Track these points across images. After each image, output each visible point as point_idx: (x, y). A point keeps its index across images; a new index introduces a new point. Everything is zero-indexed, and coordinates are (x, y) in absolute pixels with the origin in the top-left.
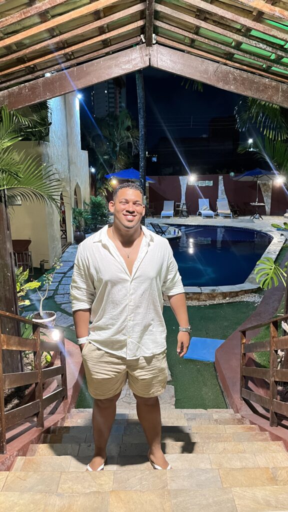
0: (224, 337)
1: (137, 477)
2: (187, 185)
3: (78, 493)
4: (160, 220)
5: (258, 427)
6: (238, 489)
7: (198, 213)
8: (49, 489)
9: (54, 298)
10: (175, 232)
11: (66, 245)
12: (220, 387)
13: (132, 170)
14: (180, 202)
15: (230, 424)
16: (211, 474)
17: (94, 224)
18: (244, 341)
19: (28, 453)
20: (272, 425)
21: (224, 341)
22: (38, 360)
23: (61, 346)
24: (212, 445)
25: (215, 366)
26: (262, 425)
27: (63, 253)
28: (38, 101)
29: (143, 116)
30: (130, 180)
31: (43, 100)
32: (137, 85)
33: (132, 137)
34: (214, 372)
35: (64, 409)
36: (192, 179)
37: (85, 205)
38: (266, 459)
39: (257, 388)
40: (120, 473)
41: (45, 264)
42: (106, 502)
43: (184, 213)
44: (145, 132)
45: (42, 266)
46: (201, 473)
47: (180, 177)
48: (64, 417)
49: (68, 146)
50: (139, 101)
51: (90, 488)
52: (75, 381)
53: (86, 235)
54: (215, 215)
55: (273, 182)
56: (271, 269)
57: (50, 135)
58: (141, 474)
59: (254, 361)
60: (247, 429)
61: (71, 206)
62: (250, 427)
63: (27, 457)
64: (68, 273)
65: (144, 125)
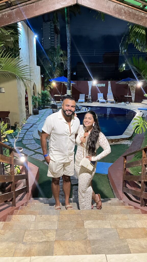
0: (112, 162)
1: (69, 233)
2: (92, 85)
3: (35, 242)
4: (78, 104)
5: (134, 207)
6: (130, 239)
7: (97, 101)
8: (18, 240)
9: (22, 142)
10: (85, 109)
11: (28, 115)
12: (111, 187)
13: (63, 77)
14: (88, 95)
15: (118, 205)
16: (112, 231)
17: (43, 105)
18: (125, 162)
19: (6, 220)
20: (141, 206)
21: (113, 164)
22: (12, 169)
23: (25, 165)
24: (110, 216)
25: (108, 176)
26: (136, 206)
27: (27, 119)
28: (13, 23)
29: (70, 47)
30: (62, 82)
31: (16, 22)
32: (67, 30)
33: (64, 60)
34: (107, 180)
35: (27, 198)
36: (94, 83)
37: (39, 95)
38: (142, 223)
39: (131, 187)
40: (59, 231)
41: (17, 124)
42: (52, 247)
43: (90, 101)
44: (70, 56)
45: (16, 125)
46: (106, 231)
47: (88, 82)
48: (27, 202)
49: (30, 62)
50: (67, 39)
51: (42, 239)
52: (33, 183)
53: (39, 111)
54: (106, 102)
55: (136, 85)
56: (141, 123)
57: (20, 55)
58: (72, 231)
59: (129, 173)
60: (128, 208)
61: (31, 94)
62: (129, 207)
63: (5, 222)
64: (30, 129)
65: (70, 52)
